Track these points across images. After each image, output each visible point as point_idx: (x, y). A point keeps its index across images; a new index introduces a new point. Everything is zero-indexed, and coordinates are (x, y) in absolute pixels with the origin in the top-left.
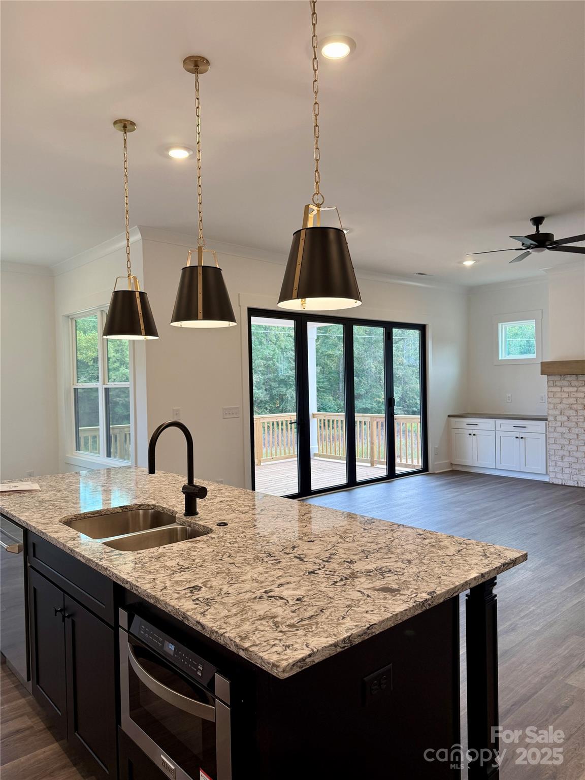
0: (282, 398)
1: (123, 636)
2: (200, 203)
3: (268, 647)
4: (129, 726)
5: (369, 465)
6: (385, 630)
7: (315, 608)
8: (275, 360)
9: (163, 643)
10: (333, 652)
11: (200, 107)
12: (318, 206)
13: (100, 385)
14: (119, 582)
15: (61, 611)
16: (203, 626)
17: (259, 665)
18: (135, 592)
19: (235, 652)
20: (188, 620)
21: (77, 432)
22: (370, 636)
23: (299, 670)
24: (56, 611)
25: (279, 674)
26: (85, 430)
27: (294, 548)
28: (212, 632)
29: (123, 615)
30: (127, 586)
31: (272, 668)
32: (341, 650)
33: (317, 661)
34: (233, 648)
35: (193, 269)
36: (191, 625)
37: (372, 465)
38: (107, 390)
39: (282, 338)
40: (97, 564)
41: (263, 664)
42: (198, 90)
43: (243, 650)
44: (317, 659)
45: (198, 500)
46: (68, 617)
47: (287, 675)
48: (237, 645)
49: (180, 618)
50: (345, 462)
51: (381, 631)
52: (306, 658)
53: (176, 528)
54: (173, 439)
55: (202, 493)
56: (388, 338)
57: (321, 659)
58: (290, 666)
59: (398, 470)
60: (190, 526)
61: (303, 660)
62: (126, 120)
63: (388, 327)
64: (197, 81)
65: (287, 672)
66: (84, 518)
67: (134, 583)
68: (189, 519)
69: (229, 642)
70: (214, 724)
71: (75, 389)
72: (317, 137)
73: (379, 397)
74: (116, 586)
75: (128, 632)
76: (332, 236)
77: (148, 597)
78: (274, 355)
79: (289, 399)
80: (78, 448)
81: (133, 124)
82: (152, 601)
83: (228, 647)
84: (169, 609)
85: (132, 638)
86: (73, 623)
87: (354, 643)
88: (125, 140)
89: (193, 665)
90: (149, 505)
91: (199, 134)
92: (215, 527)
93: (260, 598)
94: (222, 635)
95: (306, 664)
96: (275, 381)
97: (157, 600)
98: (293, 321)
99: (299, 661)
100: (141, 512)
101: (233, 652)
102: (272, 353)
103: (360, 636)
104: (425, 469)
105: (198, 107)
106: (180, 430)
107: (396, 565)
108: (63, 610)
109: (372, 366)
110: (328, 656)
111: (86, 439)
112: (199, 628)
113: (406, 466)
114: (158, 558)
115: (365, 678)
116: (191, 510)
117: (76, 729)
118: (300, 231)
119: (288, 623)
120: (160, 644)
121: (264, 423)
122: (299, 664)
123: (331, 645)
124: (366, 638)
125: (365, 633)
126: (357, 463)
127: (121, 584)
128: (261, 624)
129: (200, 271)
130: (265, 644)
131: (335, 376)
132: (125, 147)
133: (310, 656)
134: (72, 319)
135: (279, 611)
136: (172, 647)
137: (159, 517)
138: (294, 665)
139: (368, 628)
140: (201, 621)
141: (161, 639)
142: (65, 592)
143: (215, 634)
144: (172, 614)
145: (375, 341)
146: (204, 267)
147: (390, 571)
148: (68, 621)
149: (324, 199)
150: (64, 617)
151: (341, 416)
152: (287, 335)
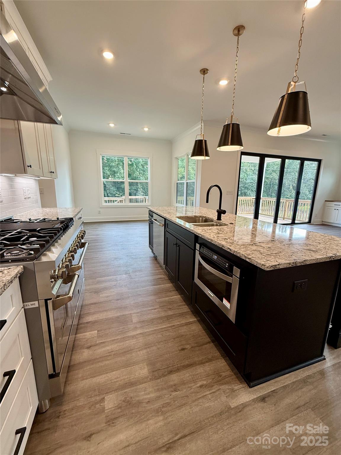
0: (246, 194)
1: (197, 253)
2: (234, 97)
3: (259, 259)
4: (197, 281)
5: (282, 219)
6: (311, 264)
7: (277, 251)
8: (244, 179)
9: (212, 256)
10: (288, 266)
11: (238, 52)
12: (295, 82)
13: (185, 181)
14: (197, 234)
15: (175, 244)
16: (231, 250)
17: (255, 265)
18: (203, 238)
19: (244, 259)
20: (224, 247)
21: (177, 198)
22: (305, 264)
23: (273, 269)
24: (174, 244)
25: (265, 268)
26: (179, 198)
27: (263, 233)
28: (234, 252)
29: (198, 246)
30: (200, 236)
31: (262, 266)
32: (291, 266)
33: (281, 268)
34: (243, 258)
35: (228, 125)
36: (225, 249)
37: (284, 219)
38: (187, 183)
39: (248, 170)
40: (189, 229)
41: (257, 264)
42: (238, 44)
43: (248, 259)
44: (281, 267)
45: (222, 215)
46: (178, 246)
47: (268, 269)
48: (245, 257)
49: (221, 247)
50: (273, 217)
51: (310, 263)
52: (277, 265)
53: (214, 224)
54: (215, 192)
55: (224, 212)
56: (302, 165)
57: (283, 267)
58: (270, 266)
59: (296, 222)
60: (219, 223)
61: (276, 266)
62: (205, 69)
63: (303, 160)
64: (238, 39)
65: (269, 268)
66: (183, 218)
67: (203, 234)
68: (219, 221)
69: (242, 255)
70: (232, 284)
71: (177, 183)
72: (300, 46)
73: (288, 195)
74: (196, 235)
75: (199, 251)
76: (301, 95)
77: (208, 239)
78: (244, 177)
79: (248, 194)
80: (177, 203)
81: (207, 70)
82: (210, 241)
83: (241, 257)
84: (217, 243)
85: (200, 254)
86: (179, 248)
87: (297, 265)
88: (204, 78)
89: (225, 263)
90: (203, 216)
91: (236, 65)
92: (229, 224)
93: (252, 245)
94: (239, 253)
95: (276, 267)
96: (243, 187)
97: (212, 240)
98: (259, 157)
99: (274, 266)
100: (201, 218)
101: (243, 259)
102: (243, 176)
103: (300, 263)
104: (309, 222)
105: (237, 52)
106: (217, 188)
107: (312, 243)
108: (176, 244)
109: (286, 182)
110: (285, 267)
111: (179, 201)
112: (229, 250)
113: (299, 221)
114: (210, 229)
115: (295, 282)
116: (219, 218)
117: (178, 280)
118: (285, 95)
119: (266, 253)
120: (211, 256)
121: (240, 200)
122: (274, 267)
123: (288, 263)
124: (303, 264)
125: (303, 262)
126: (278, 218)
127: (198, 235)
128: (255, 252)
129: (231, 126)
130: (258, 258)
131: (269, 186)
132: (204, 81)
133: (278, 265)
134: (177, 159)
135: (262, 250)
136: (216, 257)
137: (206, 220)
138: (271, 266)
139: (304, 261)
140: (230, 248)
141: (212, 254)
142: (177, 238)
143: (236, 252)
144: (218, 245)
145: (289, 172)
146: (233, 124)
147: (310, 245)
148: (178, 248)
149: (298, 78)
150: (176, 246)
151: (274, 199)
152: (250, 169)
